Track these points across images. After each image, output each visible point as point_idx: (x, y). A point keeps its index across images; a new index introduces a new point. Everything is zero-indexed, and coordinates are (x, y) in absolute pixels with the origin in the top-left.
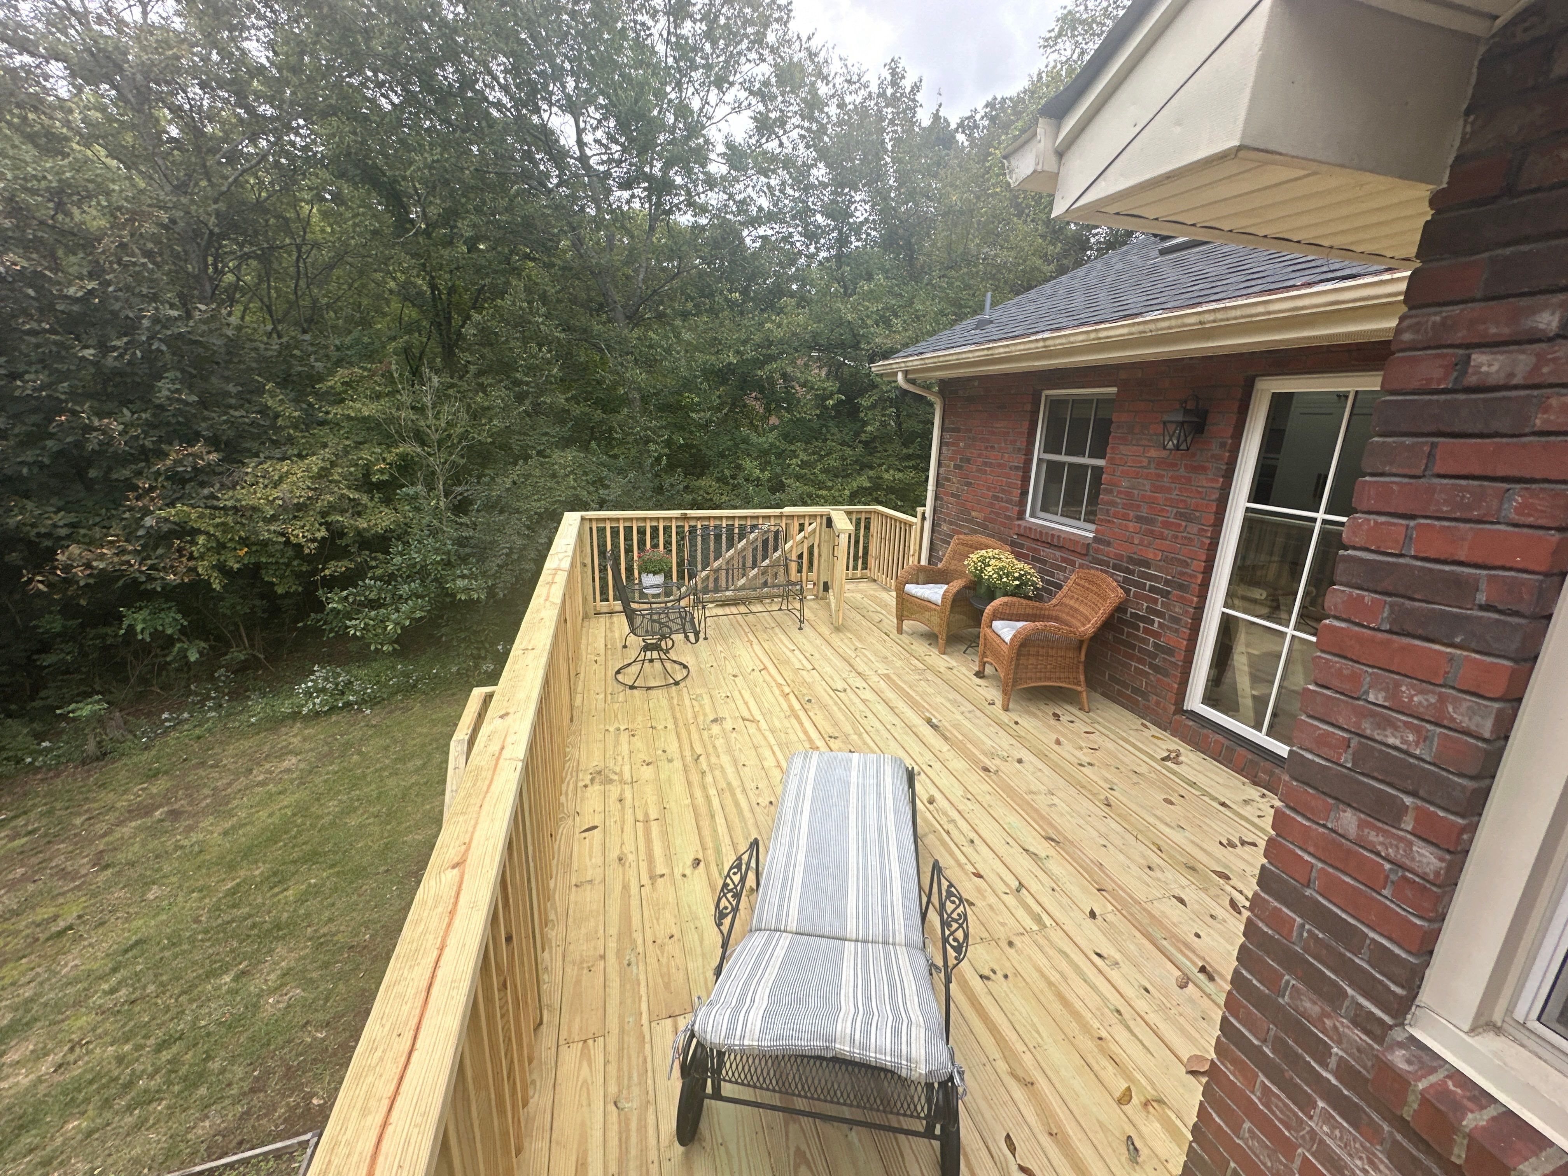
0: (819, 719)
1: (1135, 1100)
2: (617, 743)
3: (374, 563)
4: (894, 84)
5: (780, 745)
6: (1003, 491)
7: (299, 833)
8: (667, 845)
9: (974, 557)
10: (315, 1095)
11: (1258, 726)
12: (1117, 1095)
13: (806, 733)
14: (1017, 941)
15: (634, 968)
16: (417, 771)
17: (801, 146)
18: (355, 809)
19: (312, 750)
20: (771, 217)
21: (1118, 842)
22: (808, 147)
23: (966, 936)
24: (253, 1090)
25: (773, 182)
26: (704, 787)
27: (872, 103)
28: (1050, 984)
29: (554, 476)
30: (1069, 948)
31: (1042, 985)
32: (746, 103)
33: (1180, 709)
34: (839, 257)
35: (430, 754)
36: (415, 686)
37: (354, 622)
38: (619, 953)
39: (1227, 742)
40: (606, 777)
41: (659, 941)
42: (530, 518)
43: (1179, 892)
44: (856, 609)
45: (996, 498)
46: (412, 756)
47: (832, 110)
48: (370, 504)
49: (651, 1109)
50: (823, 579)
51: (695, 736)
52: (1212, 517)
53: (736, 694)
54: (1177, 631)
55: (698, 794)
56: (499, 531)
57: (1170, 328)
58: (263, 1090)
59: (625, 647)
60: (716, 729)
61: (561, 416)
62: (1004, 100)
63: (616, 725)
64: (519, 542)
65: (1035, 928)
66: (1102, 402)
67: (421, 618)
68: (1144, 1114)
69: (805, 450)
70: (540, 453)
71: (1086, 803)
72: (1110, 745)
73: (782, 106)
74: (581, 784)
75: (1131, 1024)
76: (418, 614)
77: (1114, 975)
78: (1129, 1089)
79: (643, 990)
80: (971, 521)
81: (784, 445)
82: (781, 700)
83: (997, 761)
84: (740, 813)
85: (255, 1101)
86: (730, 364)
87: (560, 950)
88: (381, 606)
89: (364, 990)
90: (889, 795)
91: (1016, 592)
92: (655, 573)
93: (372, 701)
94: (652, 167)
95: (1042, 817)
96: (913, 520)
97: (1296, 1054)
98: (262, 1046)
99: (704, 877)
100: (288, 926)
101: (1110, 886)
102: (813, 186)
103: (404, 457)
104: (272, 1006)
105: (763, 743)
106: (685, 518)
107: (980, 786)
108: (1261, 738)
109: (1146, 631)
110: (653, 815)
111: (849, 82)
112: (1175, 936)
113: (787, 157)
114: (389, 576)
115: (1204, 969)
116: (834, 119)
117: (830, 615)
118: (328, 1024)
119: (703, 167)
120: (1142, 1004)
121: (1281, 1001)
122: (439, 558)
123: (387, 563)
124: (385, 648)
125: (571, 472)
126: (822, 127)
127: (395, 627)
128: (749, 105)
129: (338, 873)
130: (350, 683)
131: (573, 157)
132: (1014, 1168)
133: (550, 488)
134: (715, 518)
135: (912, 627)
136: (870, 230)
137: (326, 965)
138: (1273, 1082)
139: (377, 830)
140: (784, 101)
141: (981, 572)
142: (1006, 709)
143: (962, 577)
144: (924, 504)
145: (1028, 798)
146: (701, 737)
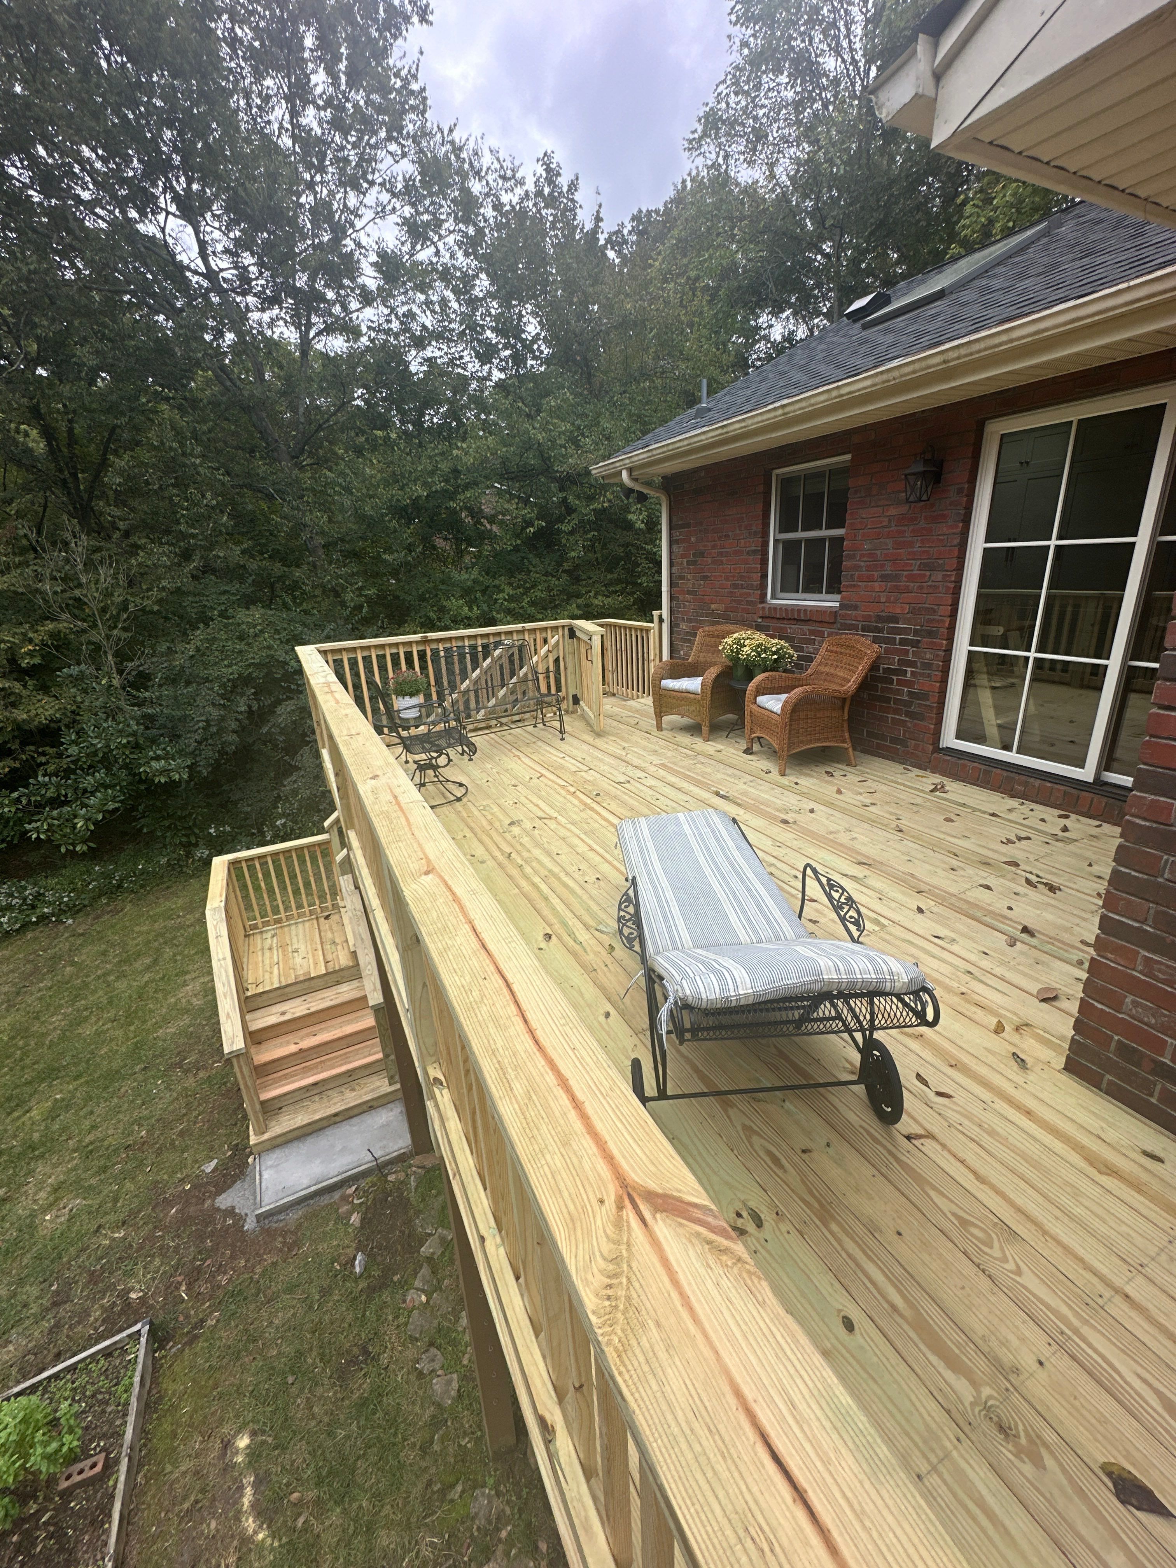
0: (613, 806)
1: (1008, 1028)
3: (43, 759)
4: (550, 181)
5: (585, 833)
6: (742, 578)
7: (25, 1054)
9: (729, 640)
10: (132, 1289)
11: (1007, 747)
12: (993, 1027)
13: (606, 820)
16: (148, 968)
17: (460, 254)
18: (86, 1019)
19: (12, 971)
20: (437, 335)
21: (920, 856)
22: (467, 254)
23: (859, 913)
24: (55, 1304)
25: (435, 298)
26: (526, 878)
27: (530, 204)
29: (241, 638)
30: (910, 937)
32: (389, 208)
33: (937, 749)
34: (515, 377)
35: (158, 950)
36: (119, 886)
37: (34, 825)
39: (982, 767)
42: (223, 686)
43: (983, 882)
44: (609, 716)
45: (736, 586)
46: (138, 955)
47: (488, 211)
48: (25, 693)
50: (572, 692)
51: (498, 839)
52: (955, 561)
53: (523, 800)
54: (929, 675)
55: (523, 883)
56: (189, 703)
57: (914, 372)
58: (68, 1300)
60: (516, 830)
61: (235, 573)
62: (649, 212)
64: (215, 713)
66: (836, 473)
67: (116, 810)
68: (1017, 1036)
69: (510, 584)
70: (222, 614)
71: (881, 832)
72: (885, 788)
73: (432, 208)
75: (983, 978)
76: (111, 806)
77: (955, 948)
78: (999, 1022)
80: (712, 614)
81: (488, 581)
82: (570, 797)
83: (792, 814)
84: (572, 891)
85: (62, 1313)
86: (419, 498)
88: (66, 803)
89: (157, 1182)
90: (727, 838)
91: (775, 666)
92: (412, 695)
93: (73, 910)
95: (849, 849)
96: (651, 625)
98: (52, 1262)
99: (560, 946)
100: (43, 1144)
101: (923, 887)
102: (478, 299)
103: (53, 635)
104: (51, 1221)
105: (568, 834)
106: (425, 641)
107: (785, 835)
108: (1012, 757)
109: (899, 682)
111: (504, 178)
112: (991, 912)
113: (446, 269)
114: (65, 771)
115: (1025, 930)
116: (492, 221)
117: (589, 724)
118: (124, 1223)
119: (353, 280)
120: (985, 963)
121: (1160, 880)
122: (124, 741)
123: (60, 756)
124: (78, 848)
125: (261, 631)
126: (480, 231)
127: (86, 824)
128: (394, 209)
129: (87, 1082)
130: (40, 894)
131: (196, 272)
132: (931, 1095)
133: (240, 652)
134: (456, 638)
135: (669, 722)
136: (543, 347)
137: (104, 1169)
138: (1154, 952)
139: (119, 1033)
140: (432, 203)
141: (738, 653)
142: (783, 774)
143: (715, 663)
144: (660, 608)
145: (831, 837)
146: (505, 839)
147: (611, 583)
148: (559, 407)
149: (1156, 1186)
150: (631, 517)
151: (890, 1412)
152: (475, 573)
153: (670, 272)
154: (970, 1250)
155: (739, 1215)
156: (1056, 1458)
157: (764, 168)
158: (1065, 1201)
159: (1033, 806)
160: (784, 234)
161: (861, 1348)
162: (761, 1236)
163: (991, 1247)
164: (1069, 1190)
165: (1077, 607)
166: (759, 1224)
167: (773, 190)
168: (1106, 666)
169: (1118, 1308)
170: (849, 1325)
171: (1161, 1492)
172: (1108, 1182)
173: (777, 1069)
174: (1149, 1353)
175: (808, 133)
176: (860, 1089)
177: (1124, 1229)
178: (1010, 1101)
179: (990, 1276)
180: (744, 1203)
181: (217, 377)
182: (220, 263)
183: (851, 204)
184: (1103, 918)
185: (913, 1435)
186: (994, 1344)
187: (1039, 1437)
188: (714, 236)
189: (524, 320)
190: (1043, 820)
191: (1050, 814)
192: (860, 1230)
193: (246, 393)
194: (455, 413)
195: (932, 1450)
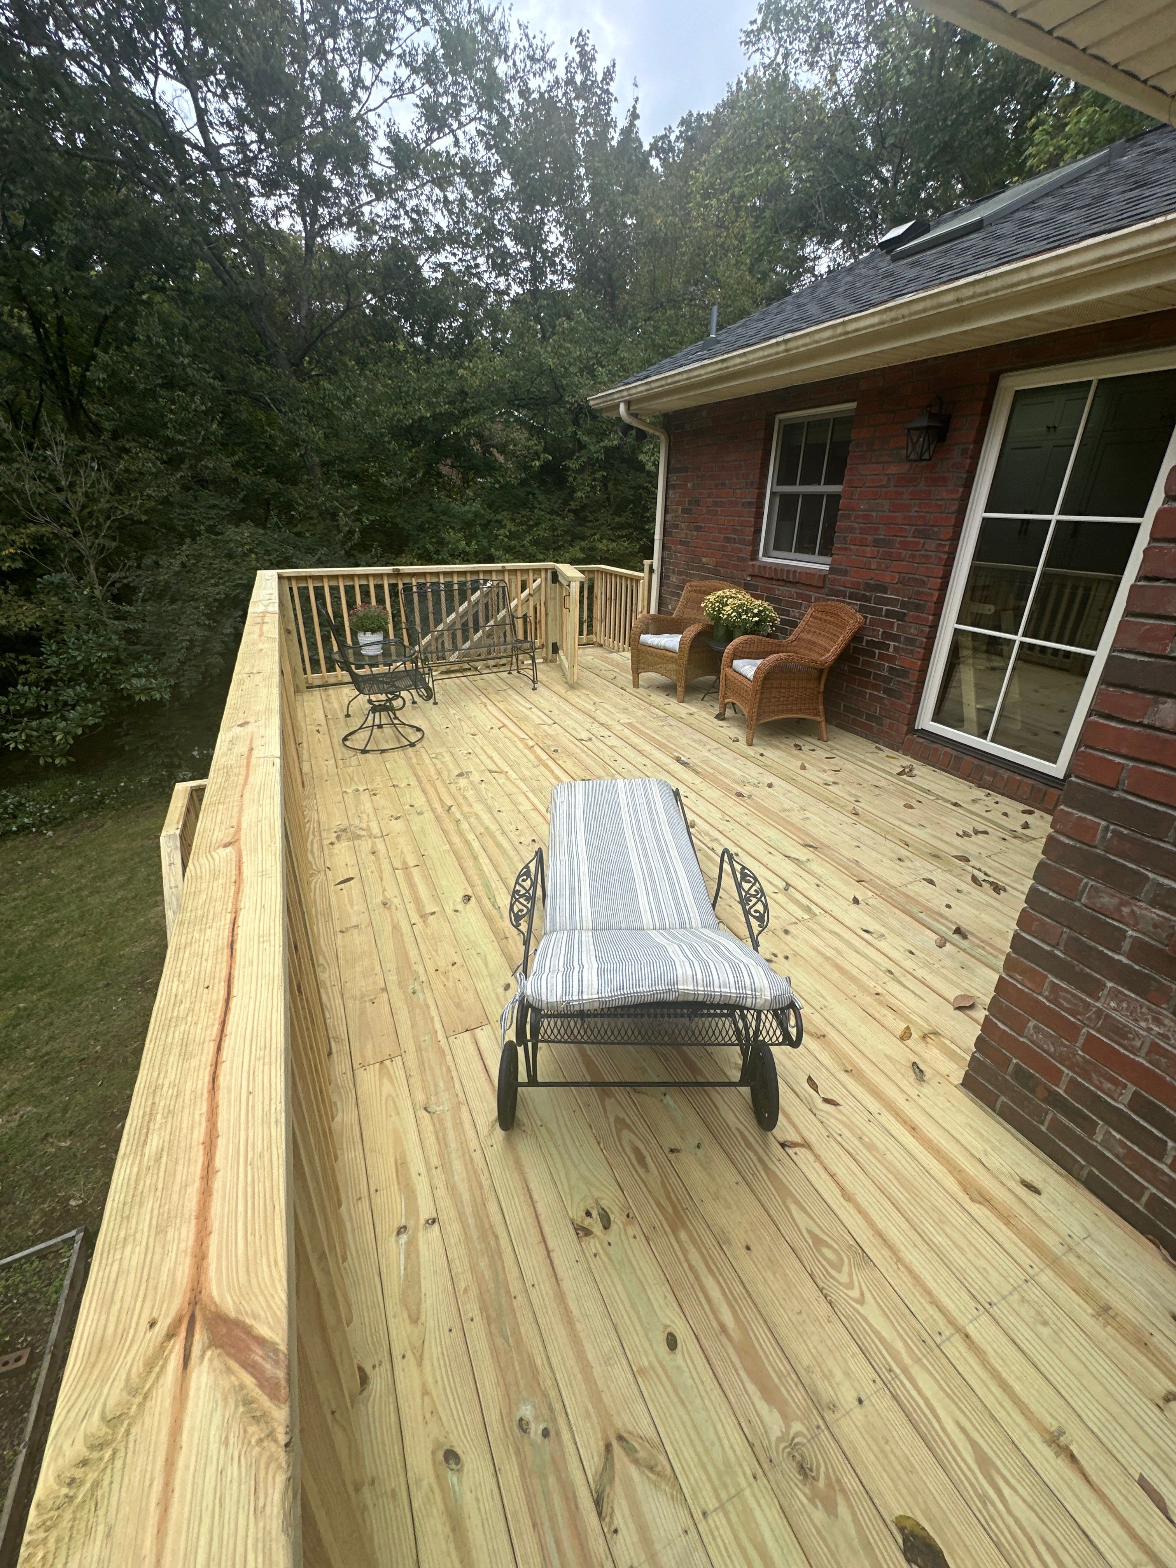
0: (569, 765)
1: (915, 1035)
2: (358, 802)
3: (23, 668)
4: (584, 67)
5: (533, 791)
6: (735, 531)
8: (433, 887)
9: (711, 598)
10: (72, 1197)
11: (983, 735)
12: (899, 1033)
13: (557, 778)
14: (791, 929)
15: (420, 995)
16: (121, 887)
17: (481, 147)
18: (56, 931)
20: (452, 238)
21: (870, 842)
22: (488, 148)
23: (766, 907)
25: (451, 197)
26: (461, 834)
27: (560, 93)
28: (827, 959)
29: (230, 556)
30: (838, 928)
31: (820, 960)
32: (408, 85)
33: (912, 730)
34: (534, 293)
36: (101, 802)
37: (12, 735)
38: (401, 984)
39: (954, 753)
40: (353, 833)
41: (441, 970)
42: (209, 605)
43: (928, 876)
44: (588, 669)
45: (728, 540)
46: (113, 873)
47: (514, 98)
48: (5, 597)
49: (464, 1108)
50: (551, 640)
51: (442, 791)
52: (951, 530)
53: (478, 750)
54: (912, 652)
55: (456, 839)
56: (173, 621)
59: (348, 716)
60: (462, 782)
61: (228, 486)
62: (700, 117)
63: (354, 787)
64: (200, 633)
65: (806, 917)
66: (840, 421)
67: (96, 725)
68: (923, 1044)
69: (513, 520)
70: (211, 530)
71: (836, 815)
72: (851, 767)
73: (453, 89)
74: (326, 842)
75: (903, 979)
76: (91, 721)
77: (881, 944)
78: (908, 1028)
79: (434, 1012)
80: (702, 568)
81: (489, 515)
82: (527, 752)
83: (749, 788)
84: (504, 852)
86: (422, 418)
87: (336, 990)
88: (47, 715)
89: (106, 1096)
90: (661, 810)
91: (755, 629)
92: (373, 631)
93: (55, 822)
94: (300, 160)
95: (799, 829)
96: (641, 574)
97: (1089, 947)
99: (477, 909)
101: (866, 876)
102: (497, 200)
103: (37, 539)
105: (515, 790)
106: (398, 574)
107: (737, 809)
108: (986, 745)
109: (881, 656)
110: (411, 862)
111: (532, 58)
112: (928, 909)
113: (465, 160)
114: (46, 681)
115: (958, 931)
116: (517, 110)
117: (564, 675)
118: (71, 1133)
119: (364, 167)
120: (909, 964)
121: (1077, 904)
122: (105, 655)
123: (40, 665)
124: (57, 761)
125: (251, 551)
126: (504, 121)
127: (65, 737)
128: (413, 87)
129: (50, 994)
130: (22, 805)
131: (195, 147)
132: (818, 1101)
133: (228, 571)
134: (431, 574)
135: (649, 679)
136: (565, 261)
137: (56, 1080)
138: (1062, 979)
139: (87, 948)
140: (455, 83)
141: (719, 612)
142: (750, 744)
143: (699, 621)
144: (651, 557)
145: (783, 815)
146: (449, 791)
147: (621, 526)
148: (572, 329)
149: (1026, 1219)
150: (641, 457)
151: (691, 1441)
152: (476, 506)
153: (712, 185)
154: (817, 1272)
155: (588, 1214)
156: (850, 1507)
157: (826, 72)
158: (929, 1228)
159: (1000, 798)
160: (840, 151)
161: (678, 1368)
162: (606, 1239)
163: (840, 1271)
164: (935, 1216)
165: (1088, 589)
166: (607, 1225)
167: (834, 99)
168: (1093, 657)
169: (956, 1349)
170: (672, 1342)
171: (951, 1554)
172: (978, 1210)
173: (667, 1060)
174: (974, 1399)
175: (878, 35)
176: (746, 1090)
177: (982, 1263)
178: (898, 1115)
179: (830, 1303)
180: (597, 1202)
181: (214, 269)
182: (220, 137)
183: (916, 122)
184: (1016, 936)
185: (710, 1468)
186: (817, 1376)
187: (838, 1481)
188: (763, 149)
189: (546, 229)
190: (1005, 814)
191: (1014, 808)
192: (709, 1241)
193: (243, 288)
194: (468, 330)
195: (725, 1486)
